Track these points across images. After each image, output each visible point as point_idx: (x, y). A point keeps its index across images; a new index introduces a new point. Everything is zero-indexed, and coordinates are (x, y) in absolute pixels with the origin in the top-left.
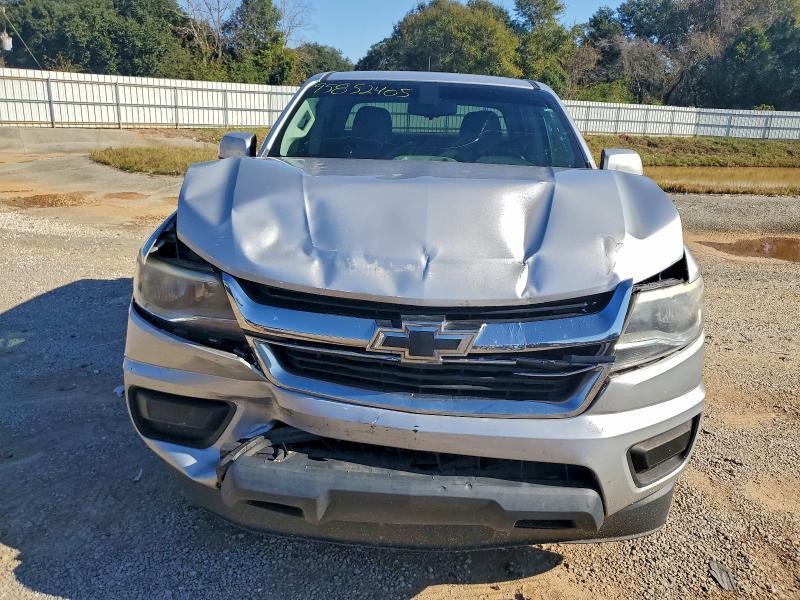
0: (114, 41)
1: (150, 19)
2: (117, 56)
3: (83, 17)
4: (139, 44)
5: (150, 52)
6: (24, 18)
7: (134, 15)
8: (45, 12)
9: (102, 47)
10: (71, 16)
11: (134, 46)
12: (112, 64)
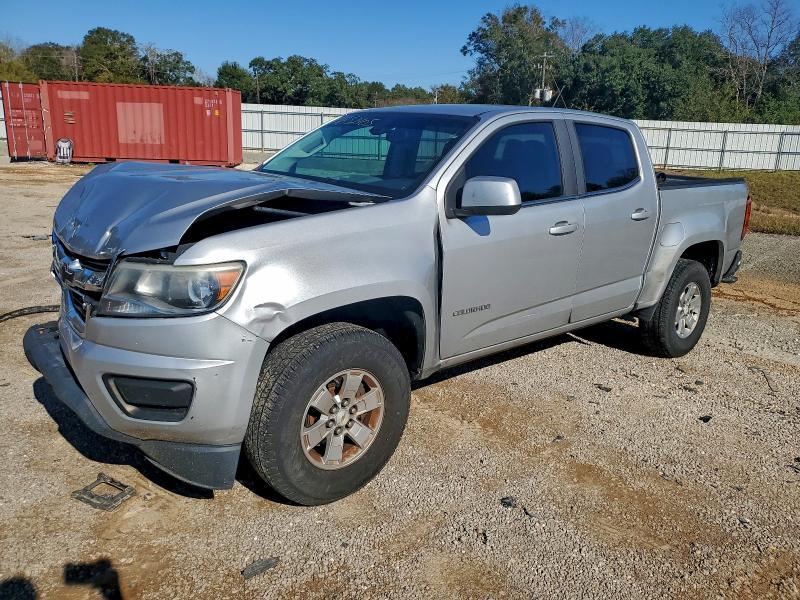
0: (646, 87)
1: (685, 64)
2: (645, 102)
3: (622, 68)
4: (668, 88)
5: (677, 95)
6: (576, 73)
7: (672, 61)
8: (593, 66)
9: (634, 93)
10: (613, 67)
11: (664, 90)
12: (640, 109)
